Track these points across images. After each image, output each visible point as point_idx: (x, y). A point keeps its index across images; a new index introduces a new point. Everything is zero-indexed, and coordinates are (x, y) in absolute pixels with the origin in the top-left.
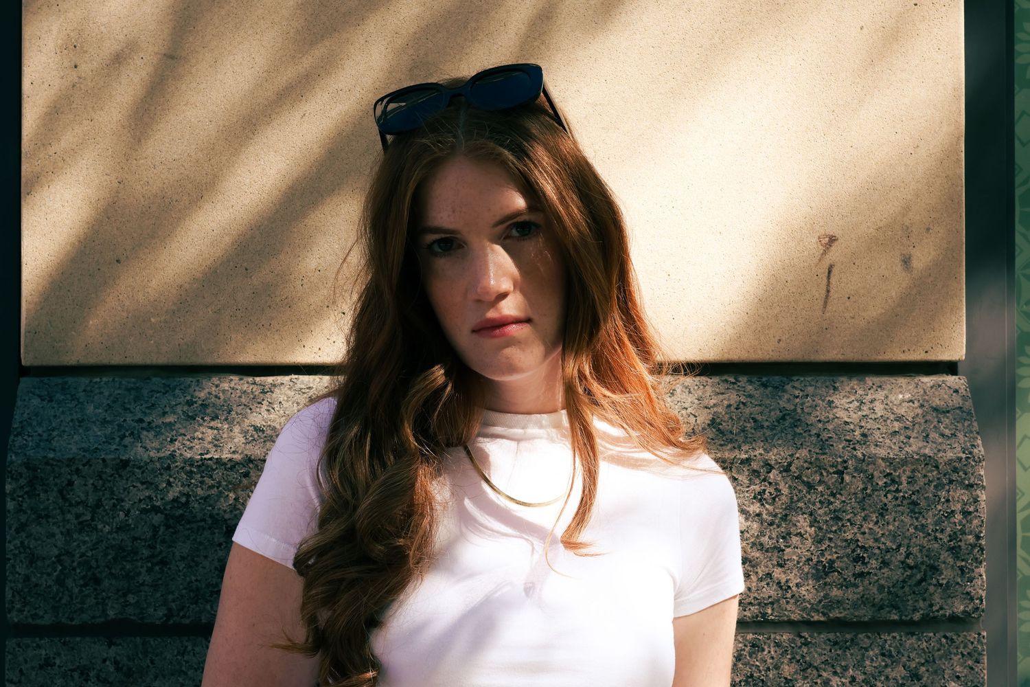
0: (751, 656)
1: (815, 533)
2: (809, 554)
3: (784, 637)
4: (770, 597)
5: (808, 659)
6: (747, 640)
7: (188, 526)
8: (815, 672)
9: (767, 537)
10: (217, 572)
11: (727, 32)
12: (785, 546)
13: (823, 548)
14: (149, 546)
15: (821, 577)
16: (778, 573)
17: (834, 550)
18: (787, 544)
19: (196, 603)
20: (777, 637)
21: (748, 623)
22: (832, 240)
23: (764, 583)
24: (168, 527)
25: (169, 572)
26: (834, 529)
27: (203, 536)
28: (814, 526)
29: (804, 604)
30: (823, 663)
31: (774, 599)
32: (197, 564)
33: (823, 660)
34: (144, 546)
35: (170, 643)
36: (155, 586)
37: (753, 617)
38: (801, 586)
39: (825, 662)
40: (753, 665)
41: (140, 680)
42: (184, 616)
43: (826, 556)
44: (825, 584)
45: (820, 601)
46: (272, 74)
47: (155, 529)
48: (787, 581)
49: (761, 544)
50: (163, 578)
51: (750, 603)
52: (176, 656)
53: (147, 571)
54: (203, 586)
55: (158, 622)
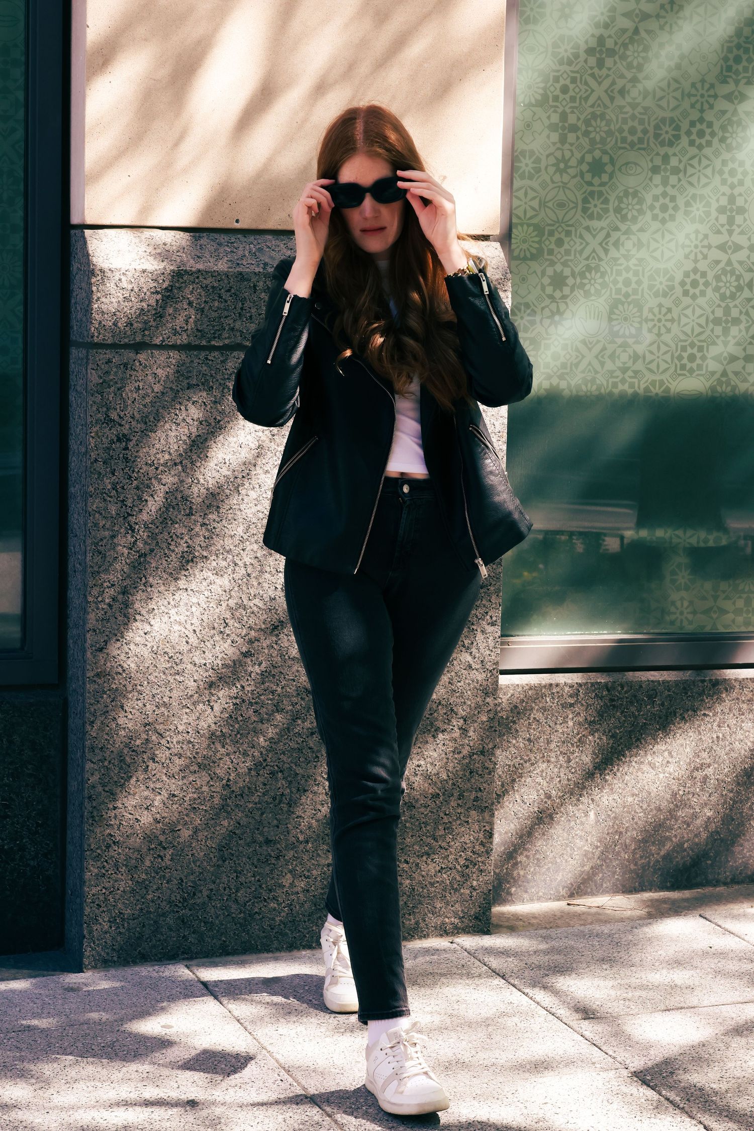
19: (175, 335)
35: (163, 353)
36: (157, 327)
42: (170, 341)
52: (166, 359)
55: (158, 344)
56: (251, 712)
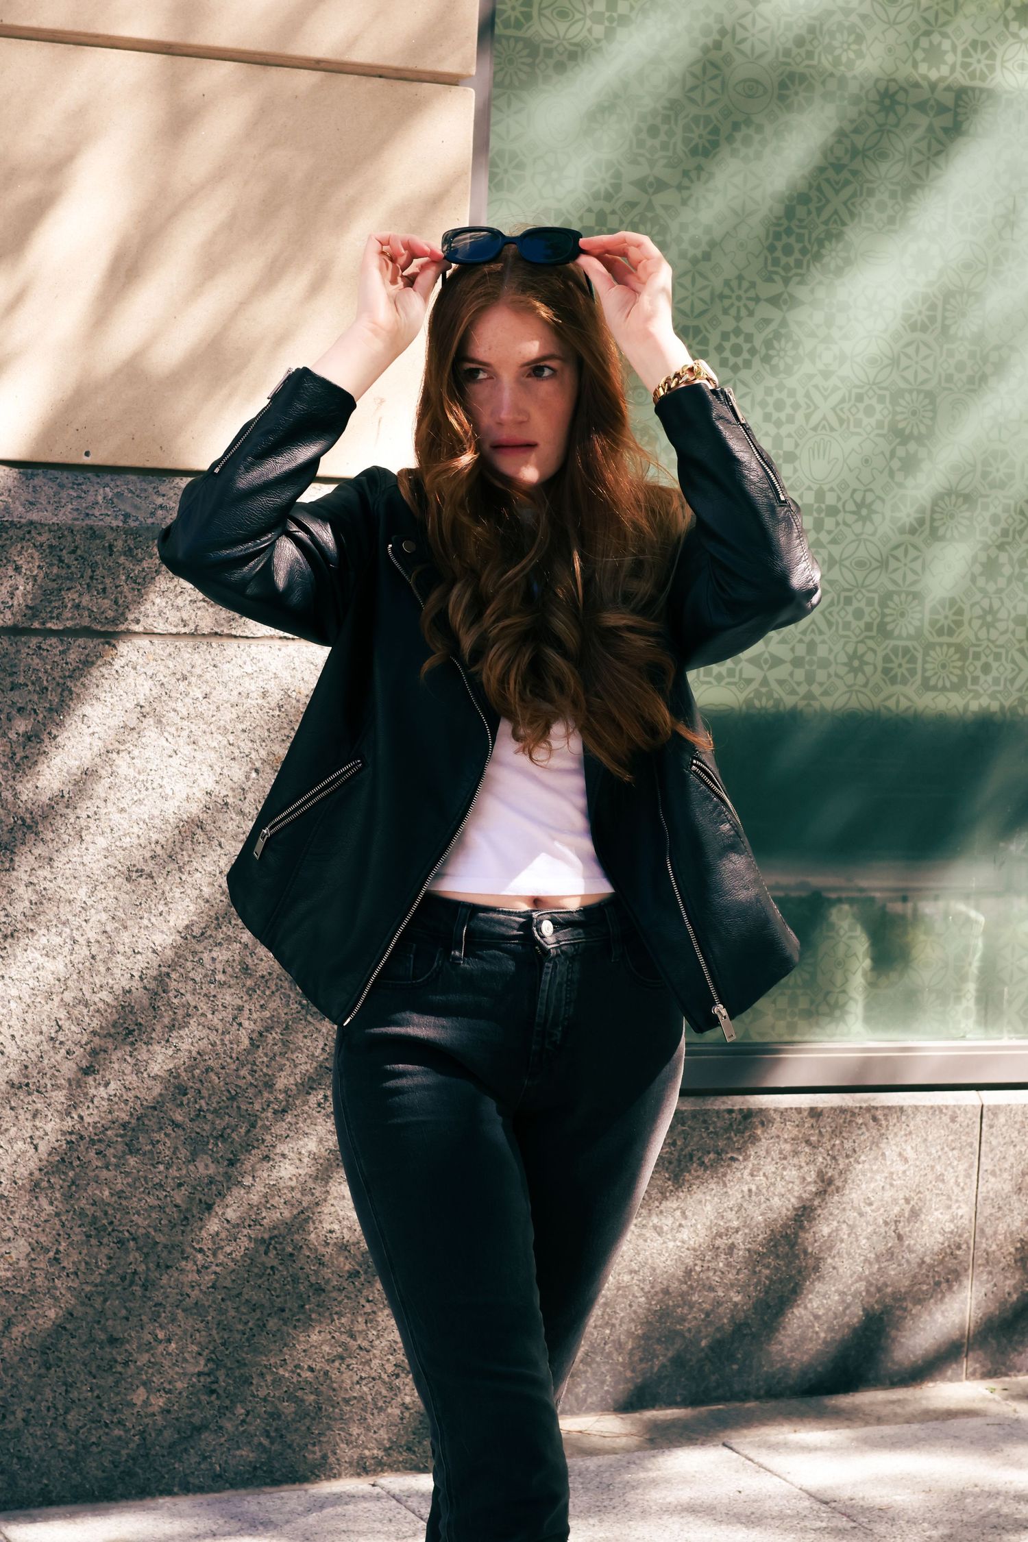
56: (92, 1154)
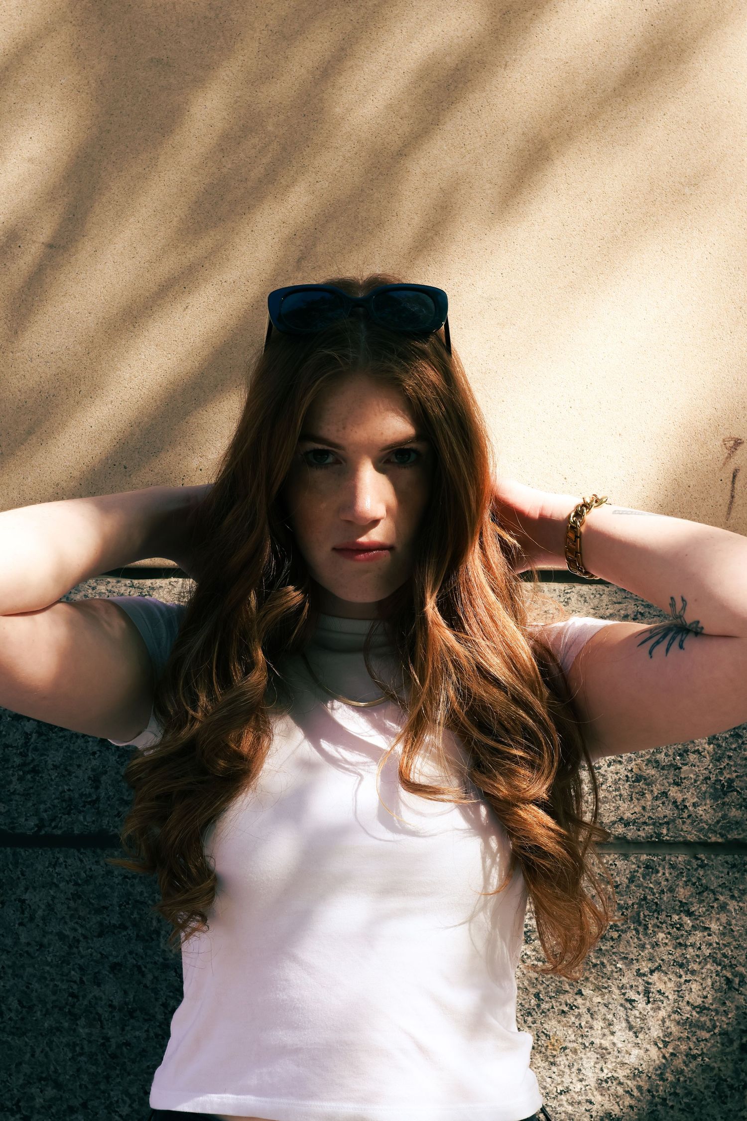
0: (644, 878)
1: (714, 750)
2: (707, 772)
3: (680, 859)
4: (665, 817)
5: (704, 881)
6: (640, 861)
7: (61, 734)
8: (711, 895)
9: (663, 754)
10: (90, 782)
11: (630, 224)
12: (682, 764)
13: (722, 767)
14: (21, 754)
15: (720, 797)
16: (674, 792)
17: (733, 769)
18: (684, 762)
19: (69, 814)
20: (673, 859)
21: (641, 843)
22: (738, 443)
23: (659, 802)
24: (40, 734)
25: (41, 781)
26: (734, 746)
27: (77, 744)
28: (712, 743)
29: (701, 825)
30: (720, 886)
31: (670, 819)
32: (70, 774)
33: (721, 883)
34: (16, 754)
35: (42, 854)
36: (26, 795)
37: (647, 837)
38: (698, 806)
39: (722, 886)
40: (647, 887)
41: (10, 892)
42: (56, 827)
43: (725, 774)
44: (724, 804)
45: (718, 822)
46: (154, 265)
47: (27, 736)
48: (684, 800)
49: (657, 762)
50: (34, 787)
51: (645, 823)
52: (47, 868)
53: (18, 780)
54: (77, 796)
55: (29, 833)
